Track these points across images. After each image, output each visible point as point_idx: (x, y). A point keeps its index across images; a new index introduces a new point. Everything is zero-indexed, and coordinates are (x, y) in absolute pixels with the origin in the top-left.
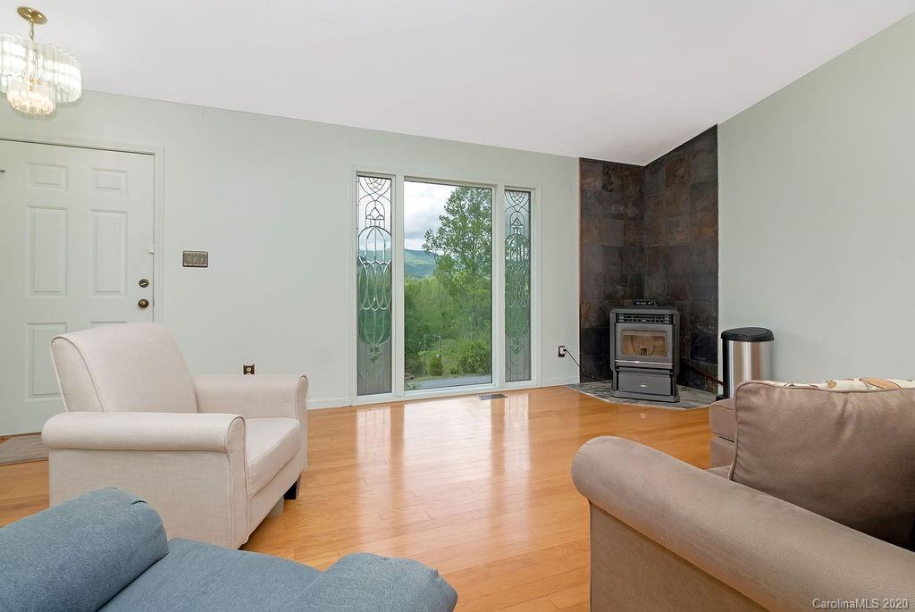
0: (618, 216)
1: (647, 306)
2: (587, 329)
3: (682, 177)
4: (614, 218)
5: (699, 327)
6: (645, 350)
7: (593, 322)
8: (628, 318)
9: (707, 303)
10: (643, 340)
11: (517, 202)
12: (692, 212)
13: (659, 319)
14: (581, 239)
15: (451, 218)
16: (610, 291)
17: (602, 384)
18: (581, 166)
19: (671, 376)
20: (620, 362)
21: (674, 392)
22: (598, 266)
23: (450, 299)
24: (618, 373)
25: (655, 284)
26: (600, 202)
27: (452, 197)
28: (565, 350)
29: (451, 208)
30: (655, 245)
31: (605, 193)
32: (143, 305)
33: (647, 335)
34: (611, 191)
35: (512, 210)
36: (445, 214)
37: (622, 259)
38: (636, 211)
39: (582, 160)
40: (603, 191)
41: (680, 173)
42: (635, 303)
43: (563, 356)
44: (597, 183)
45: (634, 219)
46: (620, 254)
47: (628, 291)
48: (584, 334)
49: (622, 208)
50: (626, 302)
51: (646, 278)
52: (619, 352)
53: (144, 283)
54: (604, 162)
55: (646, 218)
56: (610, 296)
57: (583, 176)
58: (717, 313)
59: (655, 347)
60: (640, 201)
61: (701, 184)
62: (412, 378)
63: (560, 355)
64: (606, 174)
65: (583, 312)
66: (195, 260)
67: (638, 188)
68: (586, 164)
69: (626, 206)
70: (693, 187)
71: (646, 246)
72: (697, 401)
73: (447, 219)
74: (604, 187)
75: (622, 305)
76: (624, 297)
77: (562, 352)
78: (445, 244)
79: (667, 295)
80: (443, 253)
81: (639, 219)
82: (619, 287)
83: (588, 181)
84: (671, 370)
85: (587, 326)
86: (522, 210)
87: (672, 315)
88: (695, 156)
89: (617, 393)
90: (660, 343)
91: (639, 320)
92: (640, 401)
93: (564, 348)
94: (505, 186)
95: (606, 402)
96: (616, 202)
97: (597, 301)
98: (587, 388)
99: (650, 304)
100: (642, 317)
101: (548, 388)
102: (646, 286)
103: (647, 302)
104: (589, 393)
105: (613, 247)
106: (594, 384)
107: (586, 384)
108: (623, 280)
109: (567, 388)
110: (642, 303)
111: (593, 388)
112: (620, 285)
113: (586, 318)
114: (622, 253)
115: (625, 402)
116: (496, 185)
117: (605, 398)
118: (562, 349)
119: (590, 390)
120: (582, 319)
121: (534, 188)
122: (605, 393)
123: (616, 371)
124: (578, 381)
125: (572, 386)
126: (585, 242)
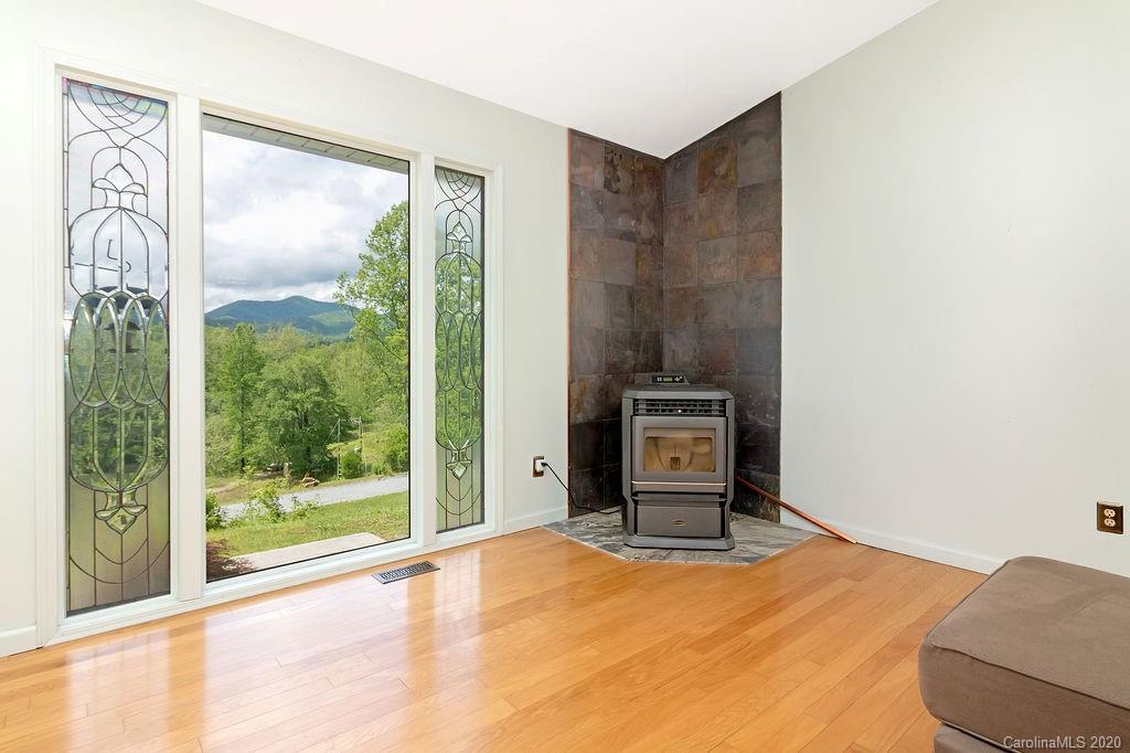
0: (628, 236)
1: (677, 384)
2: (581, 424)
3: (725, 176)
4: (621, 238)
5: (750, 416)
6: (677, 460)
7: (589, 412)
8: (654, 407)
9: (764, 377)
10: (676, 445)
11: (460, 193)
12: (739, 233)
13: (704, 408)
14: (571, 270)
15: (376, 257)
16: (616, 359)
17: (605, 519)
18: (571, 142)
19: (722, 505)
20: (639, 485)
21: (724, 532)
22: (597, 317)
23: (377, 369)
24: (636, 502)
25: (680, 348)
26: (601, 210)
27: (379, 228)
28: (544, 465)
29: (376, 243)
30: (680, 286)
31: (609, 195)
33: (685, 435)
34: (616, 192)
35: (450, 207)
36: (367, 252)
37: (633, 307)
38: (653, 231)
39: (573, 133)
40: (605, 190)
41: (722, 169)
42: (654, 380)
43: (541, 474)
44: (597, 178)
45: (650, 242)
46: (630, 298)
47: (642, 358)
48: (575, 431)
49: (632, 223)
50: (639, 377)
51: (667, 338)
52: (638, 468)
54: (607, 142)
55: (666, 244)
56: (615, 367)
57: (574, 160)
58: (780, 394)
59: (692, 455)
60: (658, 214)
61: (754, 187)
62: (316, 484)
63: (537, 474)
64: (610, 163)
65: (575, 396)
67: (655, 194)
68: (580, 143)
69: (639, 220)
70: (742, 192)
71: (666, 287)
72: (758, 543)
73: (370, 259)
74: (607, 184)
76: (637, 369)
77: (539, 468)
78: (366, 293)
79: (700, 364)
80: (364, 306)
81: (657, 243)
82: (629, 353)
83: (582, 169)
84: (721, 495)
85: (580, 418)
86: (468, 209)
87: (724, 401)
88: (745, 142)
89: (636, 540)
90: (704, 449)
91: (671, 411)
92: (674, 552)
93: (543, 461)
94: (436, 158)
95: (619, 561)
96: (624, 211)
97: (595, 376)
98: (582, 529)
99: (677, 379)
100: (675, 405)
101: (515, 535)
102: (666, 351)
103: (674, 378)
104: (586, 540)
105: (620, 287)
106: (591, 519)
107: (580, 518)
108: (634, 342)
109: (548, 532)
110: (665, 379)
111: (591, 528)
112: (631, 349)
113: (579, 407)
114: (632, 297)
115: (651, 558)
116: (417, 155)
117: (616, 551)
118: (539, 462)
119: (587, 533)
120: (573, 407)
121: (491, 172)
122: (614, 538)
123: (634, 500)
124: (566, 515)
125: (557, 525)
126: (577, 274)
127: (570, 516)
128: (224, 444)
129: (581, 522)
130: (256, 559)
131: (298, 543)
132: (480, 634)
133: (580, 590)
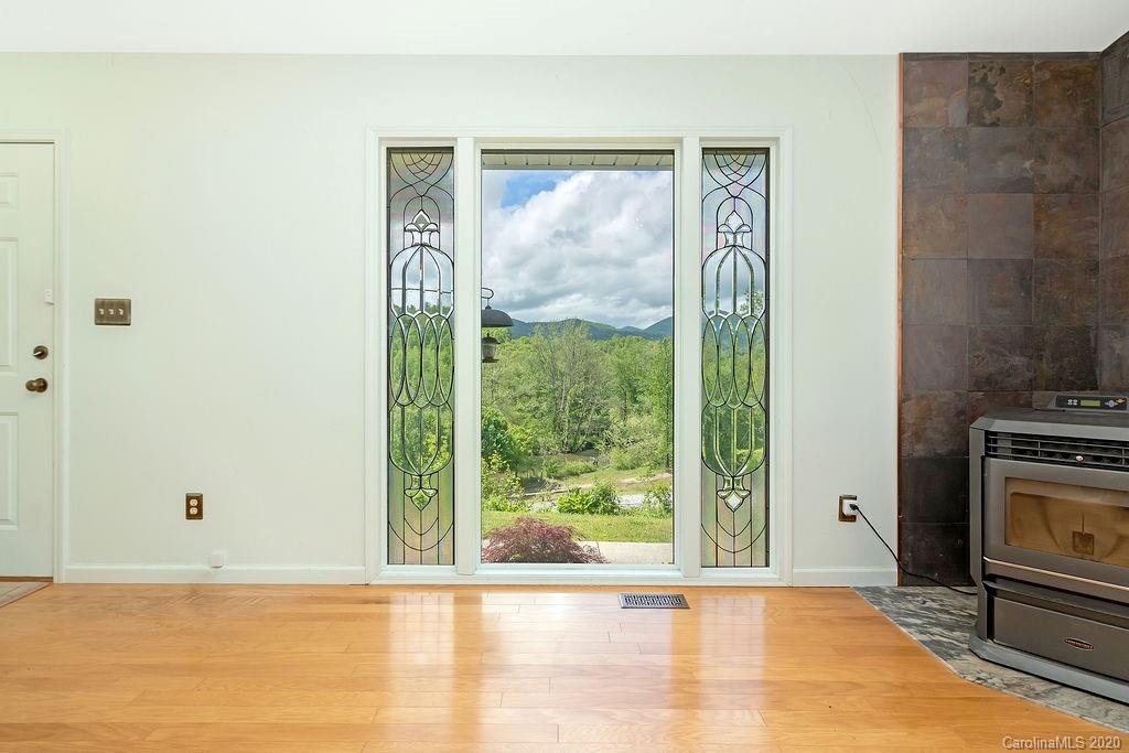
0: (1017, 185)
1: (1104, 412)
2: (920, 459)
4: (1002, 190)
6: (1088, 539)
7: (936, 442)
8: (1025, 447)
10: (1083, 514)
14: (905, 246)
16: (992, 370)
17: (960, 601)
18: (905, 74)
20: (996, 564)
22: (953, 309)
24: (990, 591)
26: (960, 154)
28: (854, 507)
31: (976, 131)
32: (40, 386)
33: (1095, 500)
34: (994, 124)
37: (1028, 292)
38: (1073, 169)
39: (907, 58)
40: (969, 127)
42: (1061, 403)
43: (853, 518)
44: (951, 110)
45: (1068, 188)
46: (1022, 277)
47: (1047, 368)
48: (910, 471)
49: (1027, 164)
51: (1106, 336)
52: (994, 539)
53: (41, 353)
54: (973, 55)
55: (1104, 186)
56: (989, 380)
57: (907, 97)
59: (1121, 537)
60: (1087, 141)
63: (843, 517)
64: (979, 84)
65: (909, 418)
66: (113, 313)
67: (1081, 110)
68: (921, 68)
69: (1041, 157)
71: (1105, 255)
74: (974, 117)
75: (1029, 405)
76: (1032, 385)
77: (847, 511)
81: (1084, 187)
82: (1017, 360)
83: (917, 108)
85: (920, 450)
86: (747, 193)
89: (990, 648)
91: (1066, 456)
92: (1064, 689)
93: (852, 502)
94: (701, 139)
95: (946, 673)
96: (1010, 149)
97: (948, 392)
98: (911, 606)
99: (1111, 404)
100: (1075, 447)
101: (808, 591)
102: (1104, 356)
103: (1103, 401)
104: (908, 625)
105: (1000, 263)
106: (937, 596)
107: (918, 590)
108: (1031, 343)
109: (858, 598)
110: (1083, 403)
111: (928, 609)
112: (1022, 354)
113: (918, 436)
114: (1027, 276)
115: (1008, 686)
116: (680, 141)
117: (948, 656)
118: (847, 503)
119: (915, 615)
120: (907, 435)
121: (776, 140)
122: (957, 634)
123: (987, 587)
124: (895, 582)
125: (875, 592)
126: (915, 251)
127: (901, 583)
128: (653, 441)
129: (917, 595)
130: (606, 548)
131: (664, 542)
132: (675, 707)
133: (850, 699)
